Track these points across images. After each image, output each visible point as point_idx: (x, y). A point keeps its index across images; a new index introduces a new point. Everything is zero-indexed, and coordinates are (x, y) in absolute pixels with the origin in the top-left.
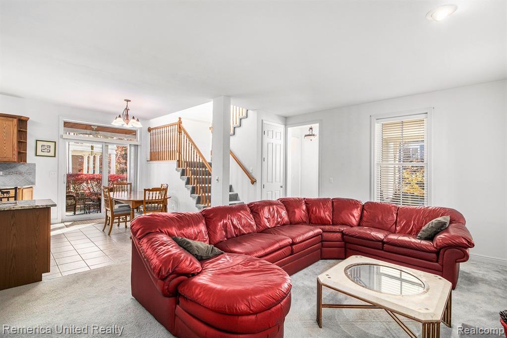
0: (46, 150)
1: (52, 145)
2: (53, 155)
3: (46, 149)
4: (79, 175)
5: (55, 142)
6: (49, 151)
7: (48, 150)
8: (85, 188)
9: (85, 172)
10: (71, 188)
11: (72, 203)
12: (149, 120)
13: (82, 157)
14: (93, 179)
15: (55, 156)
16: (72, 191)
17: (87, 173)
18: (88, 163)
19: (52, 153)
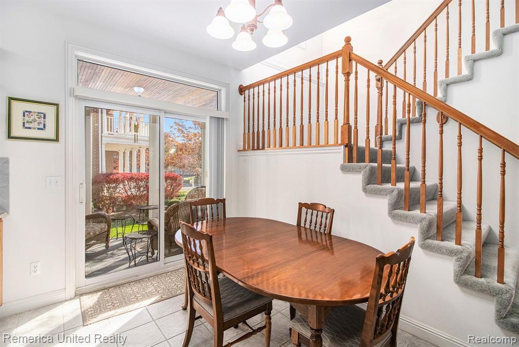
0: (35, 125)
1: (50, 111)
2: (53, 137)
3: (35, 121)
4: (114, 174)
5: (57, 105)
6: (41, 126)
7: (39, 123)
8: (121, 191)
9: (121, 171)
10: (105, 191)
11: (102, 229)
12: (241, 70)
13: (117, 153)
14: (131, 179)
15: (57, 140)
16: (106, 194)
17: (122, 172)
18: (124, 160)
19: (50, 133)
